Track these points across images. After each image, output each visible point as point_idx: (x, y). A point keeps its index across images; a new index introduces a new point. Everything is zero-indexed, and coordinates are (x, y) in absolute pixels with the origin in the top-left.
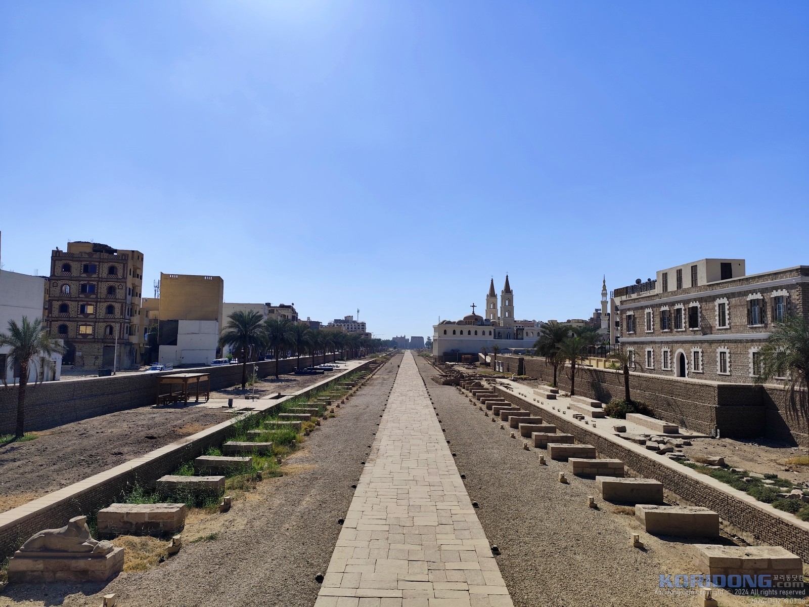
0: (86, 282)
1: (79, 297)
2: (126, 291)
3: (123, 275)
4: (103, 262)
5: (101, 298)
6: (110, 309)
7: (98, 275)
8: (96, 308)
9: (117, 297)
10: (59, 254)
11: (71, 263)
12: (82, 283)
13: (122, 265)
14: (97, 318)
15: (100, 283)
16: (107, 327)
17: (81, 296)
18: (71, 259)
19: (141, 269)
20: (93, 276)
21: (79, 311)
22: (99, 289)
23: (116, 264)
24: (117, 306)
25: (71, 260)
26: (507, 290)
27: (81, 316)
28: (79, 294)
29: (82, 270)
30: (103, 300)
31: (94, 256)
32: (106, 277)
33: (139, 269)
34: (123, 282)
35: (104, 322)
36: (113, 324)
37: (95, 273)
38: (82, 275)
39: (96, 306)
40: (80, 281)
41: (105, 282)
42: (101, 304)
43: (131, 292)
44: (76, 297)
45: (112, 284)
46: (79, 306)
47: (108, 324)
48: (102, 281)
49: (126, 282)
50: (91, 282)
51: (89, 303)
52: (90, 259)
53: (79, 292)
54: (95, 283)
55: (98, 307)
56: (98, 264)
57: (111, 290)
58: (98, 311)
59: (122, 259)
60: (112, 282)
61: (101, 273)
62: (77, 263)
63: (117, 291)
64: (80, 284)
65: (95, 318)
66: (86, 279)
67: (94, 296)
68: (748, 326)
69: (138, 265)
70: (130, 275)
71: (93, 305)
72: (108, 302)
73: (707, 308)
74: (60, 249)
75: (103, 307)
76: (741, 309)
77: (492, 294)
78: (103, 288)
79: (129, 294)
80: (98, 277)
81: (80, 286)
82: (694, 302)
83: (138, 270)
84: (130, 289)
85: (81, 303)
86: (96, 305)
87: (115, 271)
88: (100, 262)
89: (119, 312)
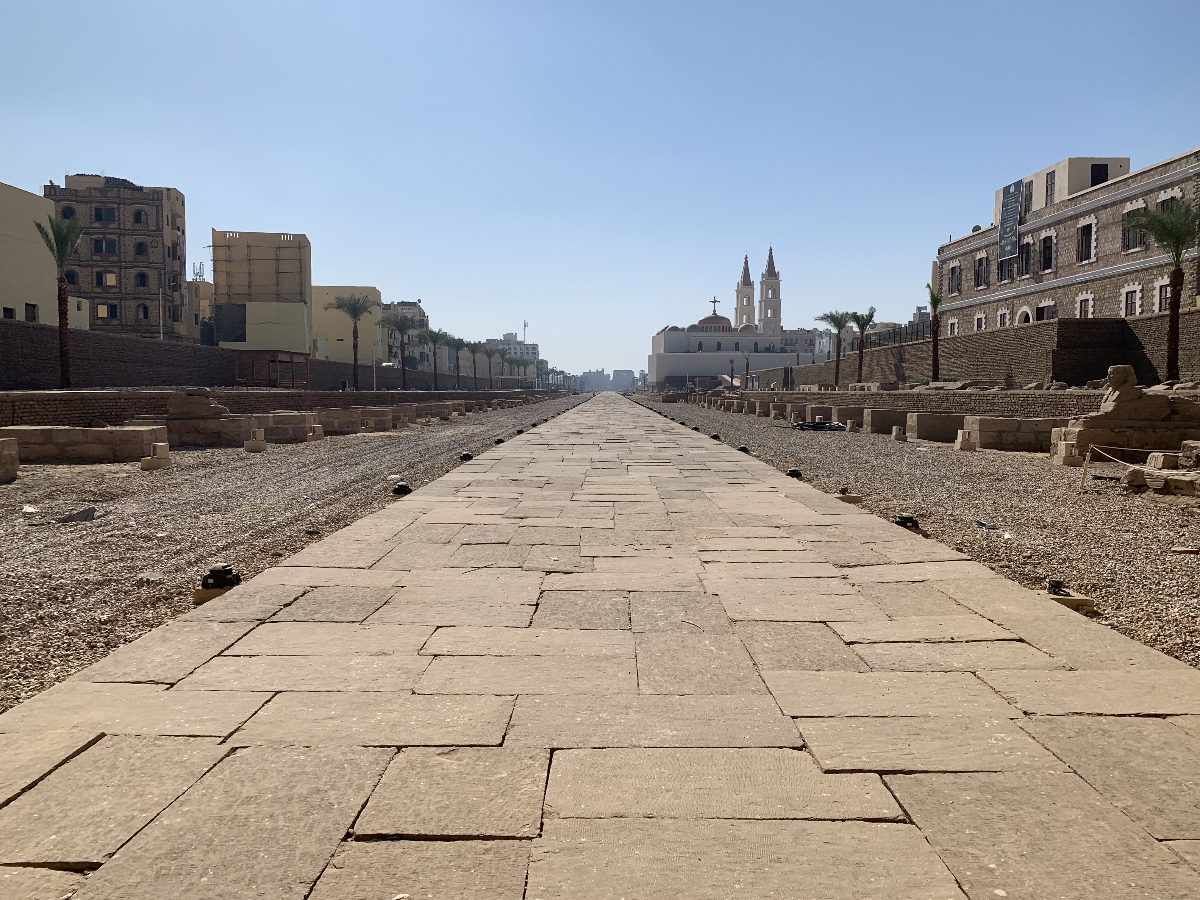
0: (101, 236)
1: (92, 260)
2: (164, 250)
3: (158, 225)
4: (124, 204)
5: (125, 262)
6: (142, 279)
7: (119, 224)
8: (120, 276)
9: (151, 261)
10: (55, 191)
11: (76, 207)
12: (95, 237)
13: (155, 208)
14: (122, 294)
15: (122, 237)
16: (139, 306)
17: (95, 258)
18: (75, 198)
19: (182, 217)
20: (111, 226)
21: (94, 281)
22: (122, 247)
23: (145, 208)
24: (152, 274)
25: (75, 201)
26: (771, 273)
27: (99, 290)
28: (92, 255)
29: (93, 217)
30: (128, 265)
31: (110, 194)
32: (131, 228)
33: (181, 217)
34: (157, 236)
35: (135, 299)
36: (147, 303)
37: (113, 221)
38: (94, 225)
39: (121, 275)
40: (91, 234)
41: (129, 235)
42: (128, 271)
43: (171, 253)
44: (87, 261)
45: (140, 238)
46: (94, 274)
47: (141, 302)
48: (125, 235)
49: (162, 236)
50: (109, 236)
51: (109, 269)
52: (103, 199)
53: (91, 251)
54: (115, 237)
55: (123, 275)
56: (116, 206)
57: (141, 249)
58: (123, 283)
59: (153, 199)
60: (140, 235)
61: (122, 221)
62: (83, 205)
63: (151, 250)
64: (91, 239)
65: (120, 293)
66: (99, 230)
67: (115, 258)
68: (1123, 253)
69: (178, 212)
70: (168, 224)
71: (115, 273)
72: (138, 267)
73: (1066, 236)
74: (56, 183)
75: (130, 275)
76: (1114, 229)
77: (746, 280)
78: (128, 245)
79: (169, 256)
80: (119, 228)
81: (93, 242)
82: (1048, 229)
83: (178, 220)
84: (169, 247)
85: (96, 270)
86: (120, 272)
87: (143, 218)
88: (119, 204)
89: (156, 283)
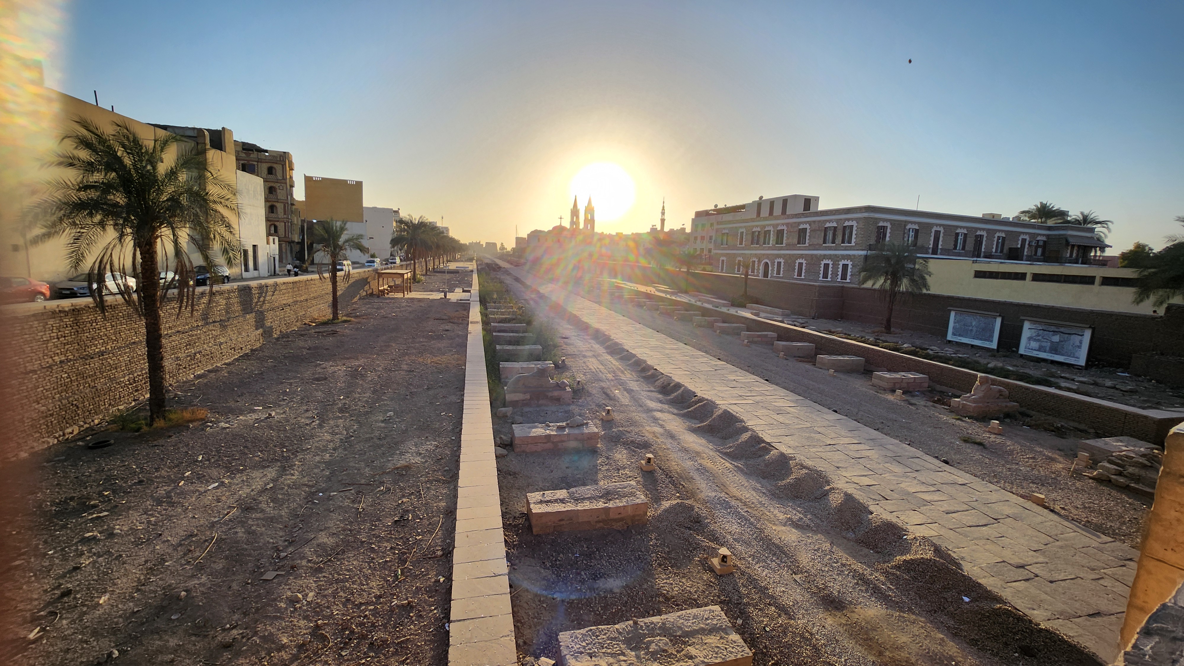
2: (287, 192)
3: (283, 176)
4: (261, 162)
6: (274, 209)
9: (278, 198)
13: (281, 166)
16: (272, 225)
23: (274, 165)
24: (279, 206)
31: (251, 156)
32: (265, 177)
34: (283, 183)
36: (277, 223)
37: (254, 172)
45: (272, 184)
47: (273, 223)
49: (285, 184)
52: (247, 158)
56: (256, 163)
57: (272, 190)
59: (280, 160)
60: (272, 182)
61: (260, 173)
63: (278, 191)
68: (823, 245)
72: (270, 201)
76: (819, 233)
79: (289, 195)
82: (782, 226)
84: (289, 190)
87: (274, 171)
88: (258, 162)
89: (282, 211)
